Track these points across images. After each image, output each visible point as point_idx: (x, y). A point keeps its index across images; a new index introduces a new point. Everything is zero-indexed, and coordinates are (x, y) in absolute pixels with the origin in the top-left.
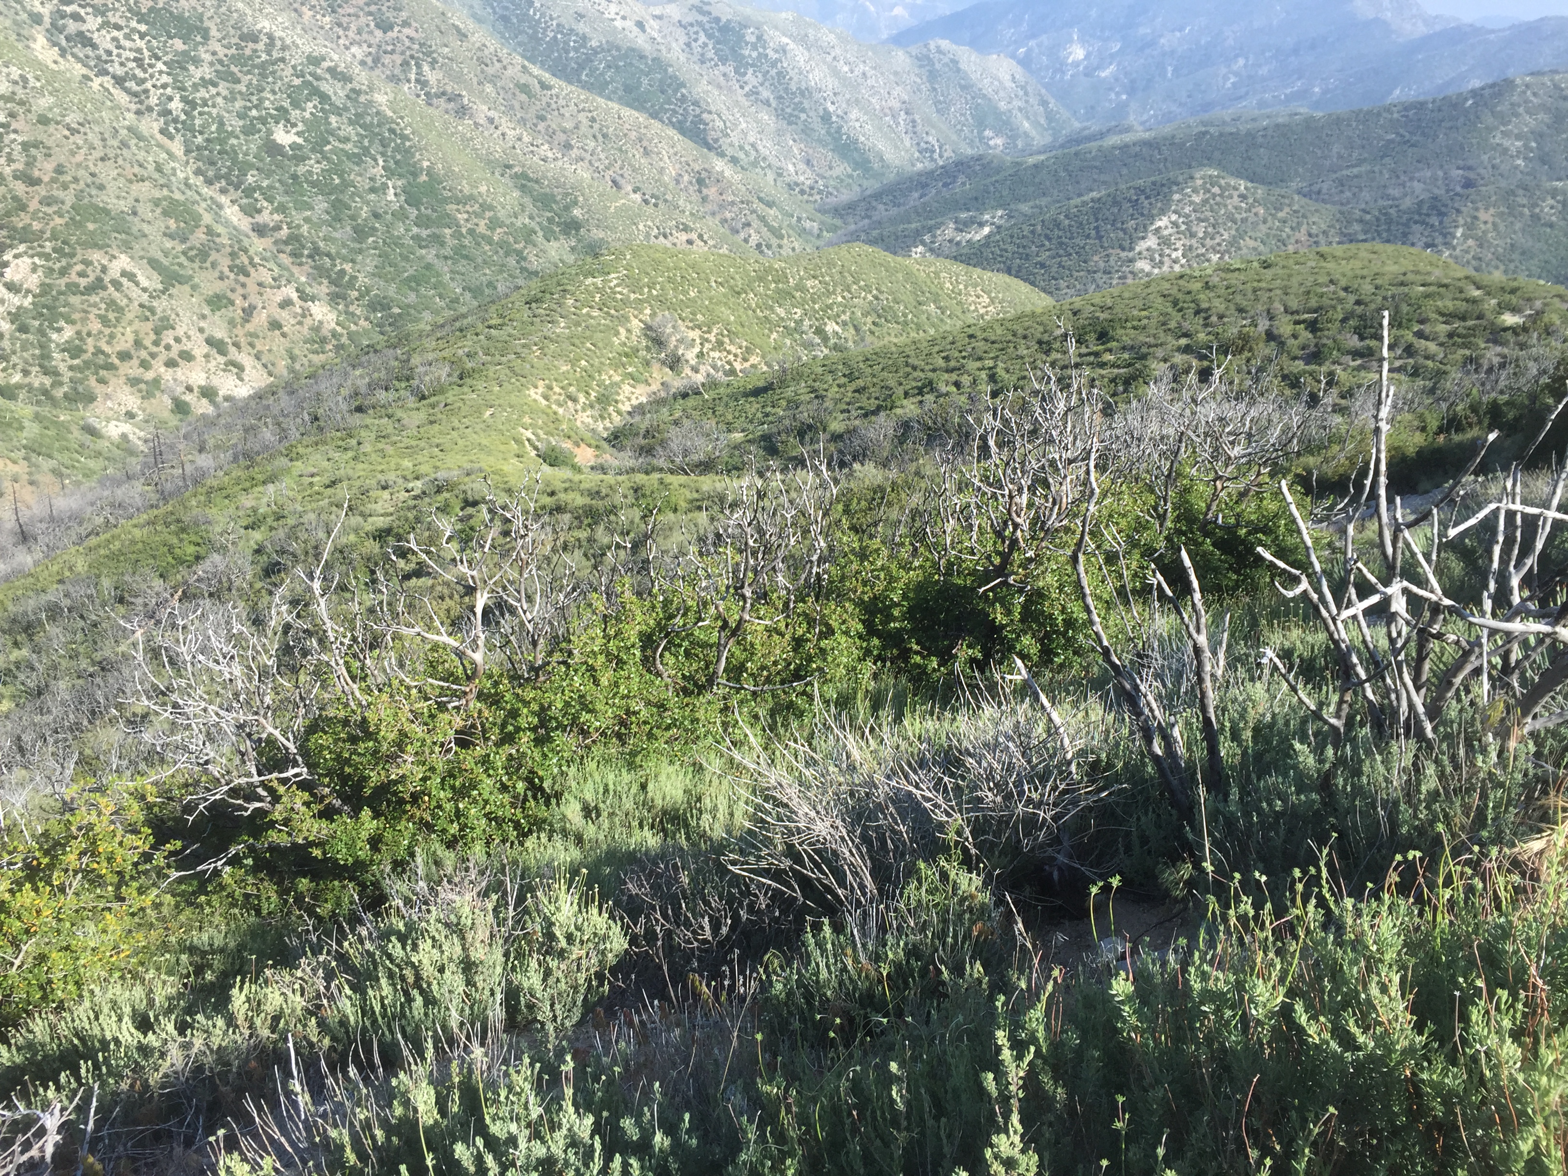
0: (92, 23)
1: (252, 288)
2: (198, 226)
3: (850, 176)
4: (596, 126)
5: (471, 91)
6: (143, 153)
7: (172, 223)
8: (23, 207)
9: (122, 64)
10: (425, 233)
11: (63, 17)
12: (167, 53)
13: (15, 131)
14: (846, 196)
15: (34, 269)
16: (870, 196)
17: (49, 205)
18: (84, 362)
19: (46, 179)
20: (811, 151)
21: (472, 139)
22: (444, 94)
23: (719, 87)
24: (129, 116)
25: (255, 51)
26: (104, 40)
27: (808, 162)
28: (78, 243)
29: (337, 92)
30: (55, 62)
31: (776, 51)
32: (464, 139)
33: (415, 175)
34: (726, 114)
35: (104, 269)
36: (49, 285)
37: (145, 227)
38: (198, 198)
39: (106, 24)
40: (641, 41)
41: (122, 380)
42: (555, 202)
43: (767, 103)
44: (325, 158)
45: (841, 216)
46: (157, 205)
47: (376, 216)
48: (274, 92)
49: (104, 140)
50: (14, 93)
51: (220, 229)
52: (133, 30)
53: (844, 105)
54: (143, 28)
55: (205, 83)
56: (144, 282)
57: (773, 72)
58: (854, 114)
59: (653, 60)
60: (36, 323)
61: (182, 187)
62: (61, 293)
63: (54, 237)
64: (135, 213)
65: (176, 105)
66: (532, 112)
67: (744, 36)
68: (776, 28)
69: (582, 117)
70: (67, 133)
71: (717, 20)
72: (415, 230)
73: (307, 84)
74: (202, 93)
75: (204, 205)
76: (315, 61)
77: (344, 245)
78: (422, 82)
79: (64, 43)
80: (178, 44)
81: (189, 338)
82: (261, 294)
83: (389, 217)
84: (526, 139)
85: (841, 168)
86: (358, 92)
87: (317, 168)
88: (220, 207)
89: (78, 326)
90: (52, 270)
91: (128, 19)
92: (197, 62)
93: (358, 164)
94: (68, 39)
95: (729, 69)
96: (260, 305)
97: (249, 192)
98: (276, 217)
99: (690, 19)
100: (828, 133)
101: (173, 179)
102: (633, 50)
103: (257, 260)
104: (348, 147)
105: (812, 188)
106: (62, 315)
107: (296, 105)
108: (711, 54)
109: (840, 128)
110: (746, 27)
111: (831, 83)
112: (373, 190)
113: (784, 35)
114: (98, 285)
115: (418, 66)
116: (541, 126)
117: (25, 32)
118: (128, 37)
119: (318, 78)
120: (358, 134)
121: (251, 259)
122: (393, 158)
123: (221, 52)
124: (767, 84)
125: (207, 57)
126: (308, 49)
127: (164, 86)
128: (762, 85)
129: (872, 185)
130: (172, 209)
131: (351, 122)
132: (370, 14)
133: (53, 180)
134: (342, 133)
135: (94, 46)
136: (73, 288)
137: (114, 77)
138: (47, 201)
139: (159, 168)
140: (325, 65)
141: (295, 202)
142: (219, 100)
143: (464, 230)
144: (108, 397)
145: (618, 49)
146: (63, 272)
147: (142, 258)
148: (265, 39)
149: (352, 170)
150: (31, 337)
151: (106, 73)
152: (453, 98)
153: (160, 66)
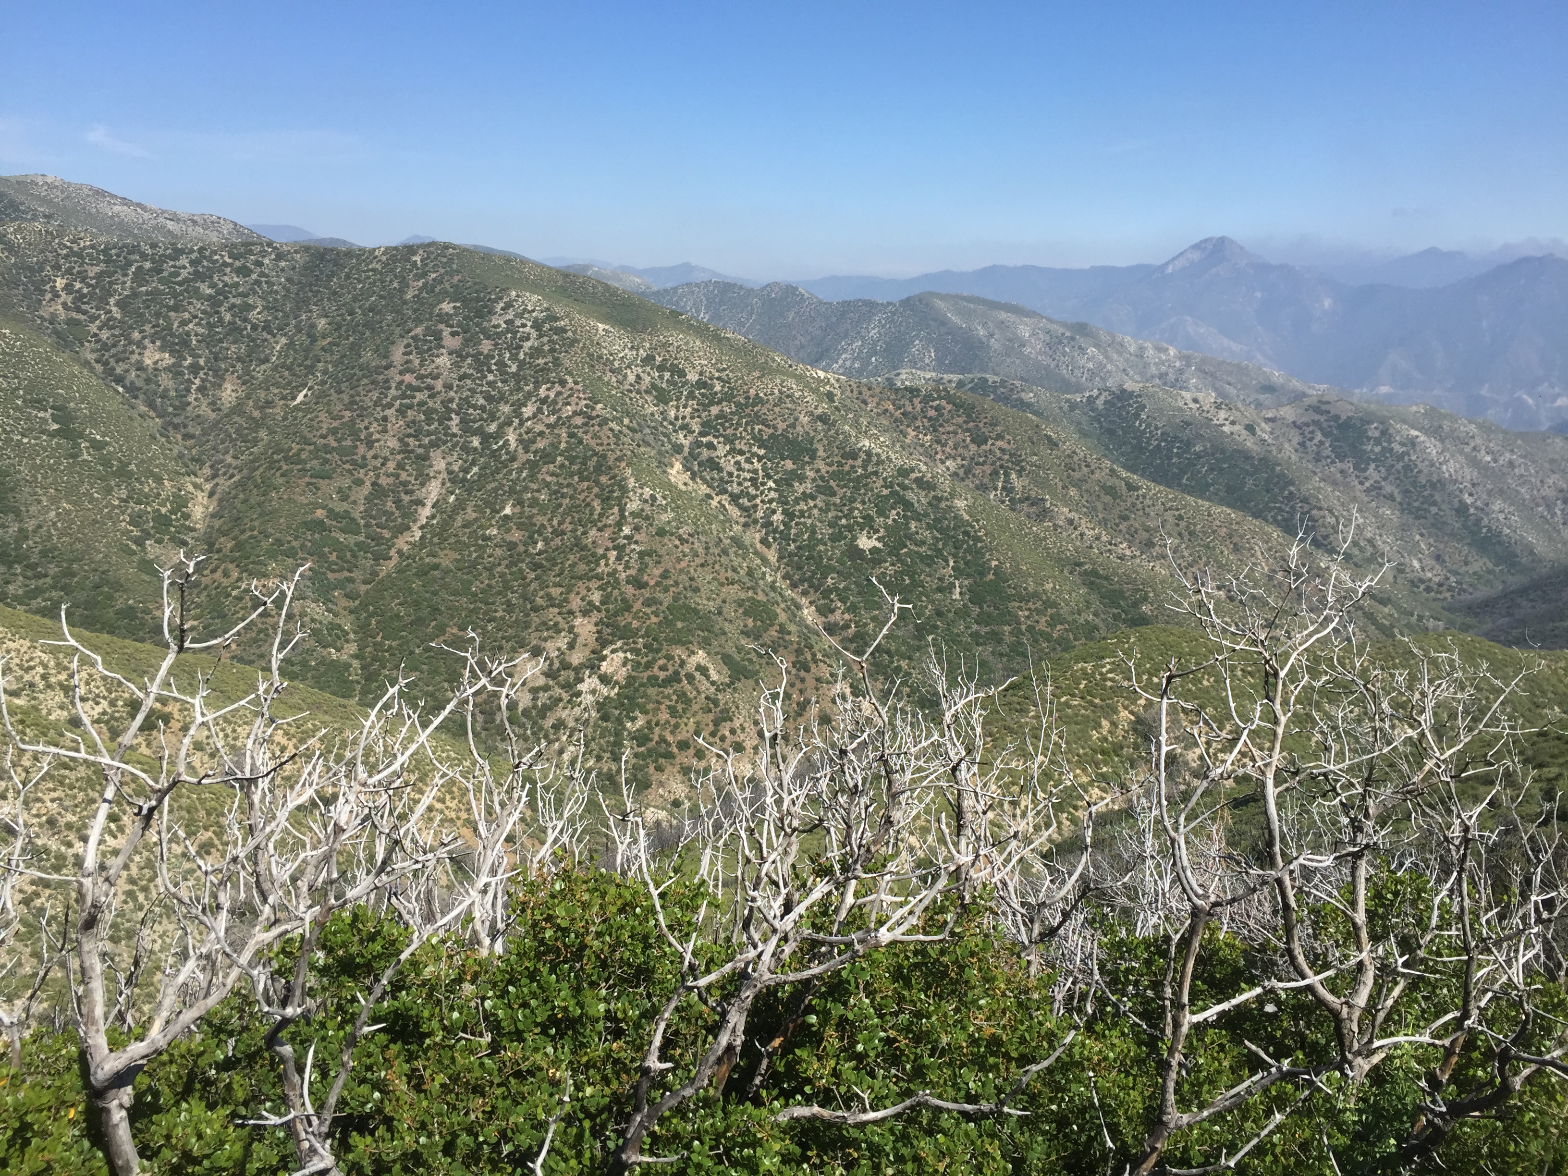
0: (722, 450)
1: (810, 682)
2: (772, 625)
3: (1490, 572)
4: (1183, 524)
5: (1054, 495)
6: (740, 559)
7: (750, 622)
8: (628, 608)
9: (739, 484)
10: (984, 630)
11: (699, 447)
12: (777, 473)
13: (636, 542)
14: (1483, 592)
15: (624, 664)
16: (1512, 592)
17: (649, 606)
18: (649, 750)
19: (652, 583)
20: (1441, 546)
21: (1045, 539)
22: (1027, 499)
23: (1335, 483)
24: (736, 528)
25: (853, 467)
26: (728, 464)
27: (1438, 558)
28: (666, 640)
29: (918, 499)
30: (685, 484)
31: (1402, 444)
32: (1038, 540)
33: (982, 574)
34: (1338, 509)
35: (683, 663)
36: (634, 678)
37: (727, 627)
38: (779, 599)
39: (733, 451)
40: (1250, 443)
41: (678, 767)
42: (1125, 599)
43: (1391, 498)
44: (899, 560)
45: (1476, 615)
46: (740, 606)
47: (939, 614)
48: (864, 503)
49: (707, 548)
50: (642, 510)
51: (792, 628)
52: (754, 455)
53: (1484, 496)
54: (762, 452)
55: (805, 497)
56: (714, 676)
57: (1399, 466)
58: (1497, 505)
59: (1261, 460)
60: (617, 712)
61: (767, 589)
62: (642, 685)
63: (647, 635)
64: (720, 613)
65: (778, 517)
66: (1116, 511)
67: (1366, 431)
68: (1404, 422)
69: (1169, 515)
70: (677, 542)
71: (1337, 417)
72: (975, 627)
73: (893, 493)
74: (803, 506)
75: (783, 606)
76: (904, 472)
77: (904, 642)
78: (1008, 489)
79: (696, 468)
80: (789, 465)
81: (743, 729)
82: (817, 689)
83: (951, 615)
84: (1104, 538)
85: (1480, 563)
86: (939, 499)
87: (891, 570)
88: (799, 607)
89: (650, 716)
90: (639, 663)
91: (751, 445)
92: (802, 479)
93: (929, 565)
94: (700, 465)
95: (1348, 466)
96: (814, 699)
97: (826, 594)
98: (847, 616)
99: (1305, 419)
100: (1465, 526)
101: (761, 582)
102: (1239, 451)
103: (819, 656)
104: (922, 549)
105: (1440, 585)
106: (638, 705)
107: (881, 513)
108: (1328, 452)
109: (1479, 520)
110: (1369, 422)
111: (1469, 474)
112: (940, 590)
113: (1413, 427)
114: (675, 678)
115: (1007, 475)
116: (1123, 527)
117: (666, 460)
118: (748, 461)
119: (904, 488)
120: (934, 538)
121: (814, 655)
122: (963, 558)
123: (824, 468)
124: (1391, 478)
125: (811, 474)
126: (900, 463)
127: (771, 501)
128: (1385, 479)
129: (1516, 581)
130: (752, 609)
131: (929, 527)
132: (968, 430)
133: (658, 584)
134: (918, 537)
135: (720, 470)
136: (653, 681)
137: (731, 495)
138: (648, 603)
139: (750, 573)
140: (913, 476)
141: (866, 602)
142: (815, 512)
143: (1023, 627)
144: (661, 784)
145: (1223, 452)
146: (648, 666)
147: (717, 653)
148: (863, 456)
149: (922, 571)
150: (609, 725)
151: (724, 491)
152: (1037, 502)
153: (771, 484)
